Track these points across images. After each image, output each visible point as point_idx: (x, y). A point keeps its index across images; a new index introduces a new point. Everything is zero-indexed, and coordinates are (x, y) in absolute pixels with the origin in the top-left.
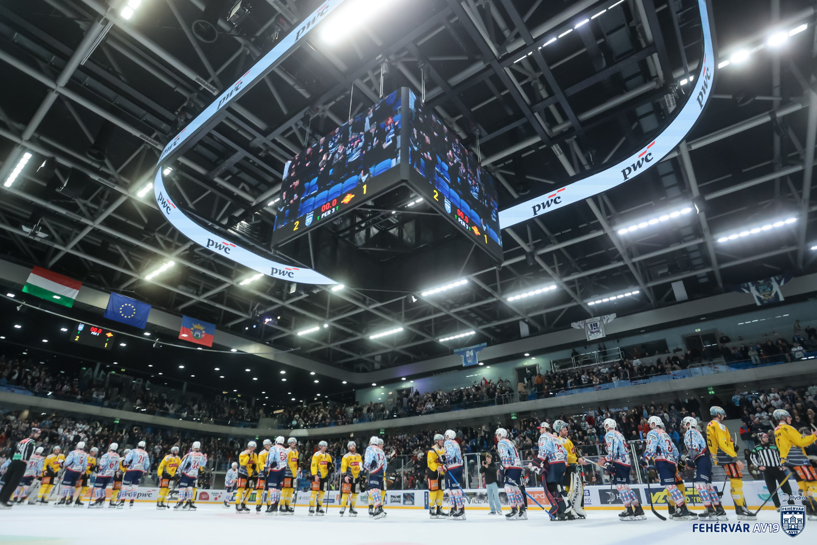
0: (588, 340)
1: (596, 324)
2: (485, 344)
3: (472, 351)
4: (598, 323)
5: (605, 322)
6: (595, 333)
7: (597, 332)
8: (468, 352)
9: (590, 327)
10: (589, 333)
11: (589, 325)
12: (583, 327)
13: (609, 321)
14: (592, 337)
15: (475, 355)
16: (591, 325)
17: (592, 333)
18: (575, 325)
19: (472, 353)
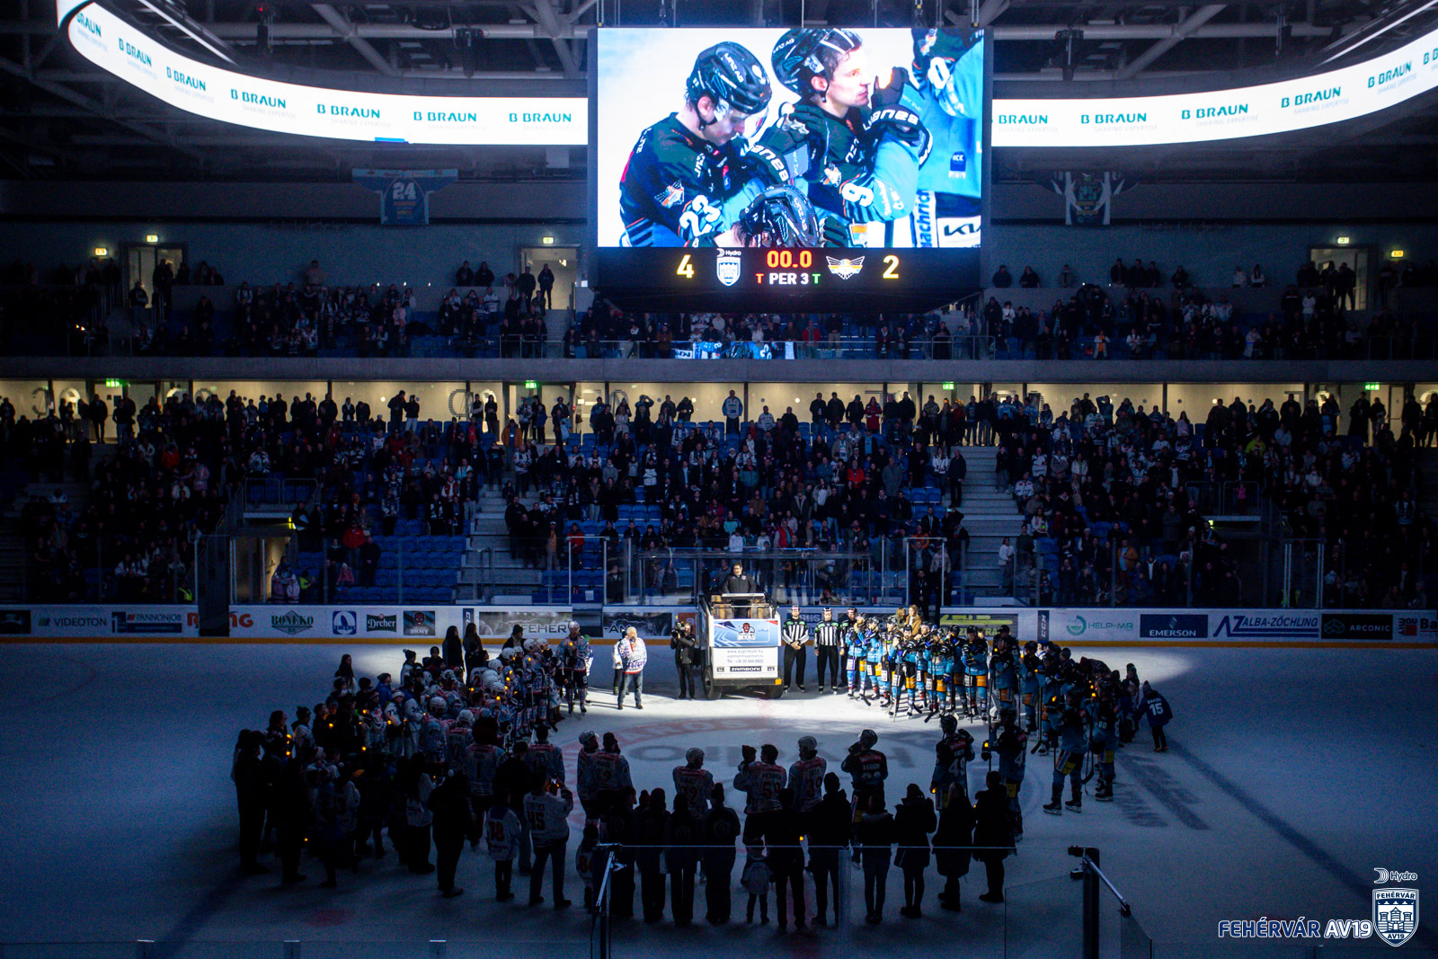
15: (419, 195)
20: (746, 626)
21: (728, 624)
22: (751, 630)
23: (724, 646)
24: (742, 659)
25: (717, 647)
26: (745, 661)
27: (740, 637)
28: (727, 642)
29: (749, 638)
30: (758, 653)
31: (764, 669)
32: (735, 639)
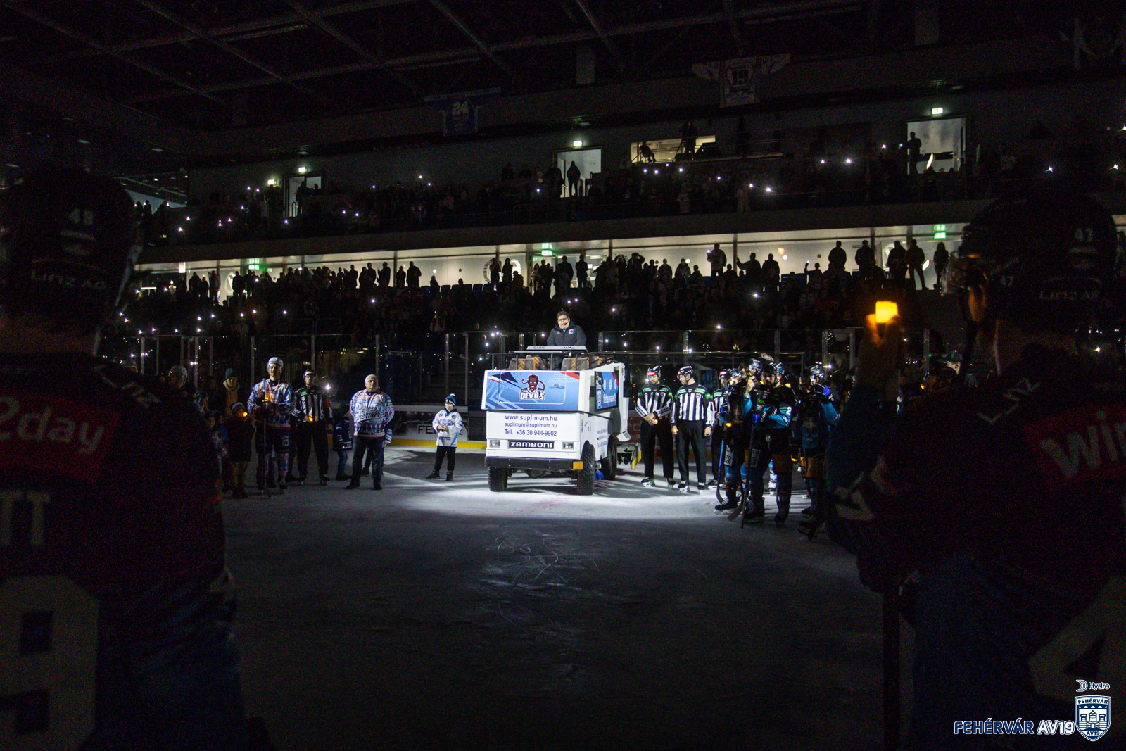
0: (722, 106)
1: (746, 72)
2: (498, 90)
3: (466, 103)
4: (751, 72)
5: (764, 70)
6: (740, 93)
7: (744, 90)
8: (457, 104)
9: (731, 78)
10: (727, 91)
11: (730, 73)
12: (717, 76)
13: (774, 70)
14: (730, 102)
15: (471, 110)
16: (734, 74)
17: (733, 90)
18: (699, 69)
19: (465, 108)
20: (533, 380)
21: (507, 377)
22: (540, 385)
23: (500, 410)
24: (526, 429)
25: (490, 410)
26: (530, 433)
27: (524, 396)
28: (503, 403)
29: (535, 397)
30: (550, 422)
31: (558, 446)
32: (516, 399)
